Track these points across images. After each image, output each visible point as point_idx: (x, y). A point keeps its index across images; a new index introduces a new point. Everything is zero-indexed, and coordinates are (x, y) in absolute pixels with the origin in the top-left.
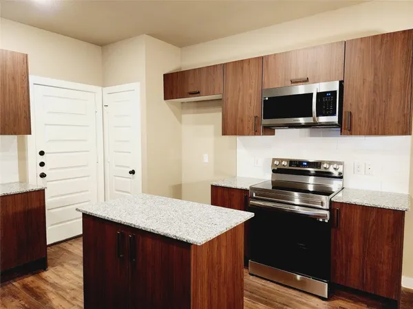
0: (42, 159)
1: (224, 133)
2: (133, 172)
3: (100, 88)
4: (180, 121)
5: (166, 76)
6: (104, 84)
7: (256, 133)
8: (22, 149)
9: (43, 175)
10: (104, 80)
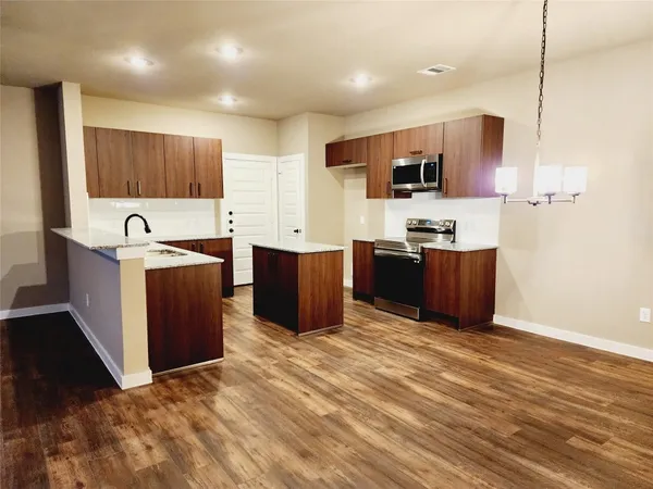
0: (230, 218)
1: (368, 197)
2: (297, 231)
3: (275, 158)
4: (343, 186)
5: (327, 146)
6: (278, 155)
7: (389, 196)
8: (217, 208)
9: (231, 231)
10: (278, 150)
